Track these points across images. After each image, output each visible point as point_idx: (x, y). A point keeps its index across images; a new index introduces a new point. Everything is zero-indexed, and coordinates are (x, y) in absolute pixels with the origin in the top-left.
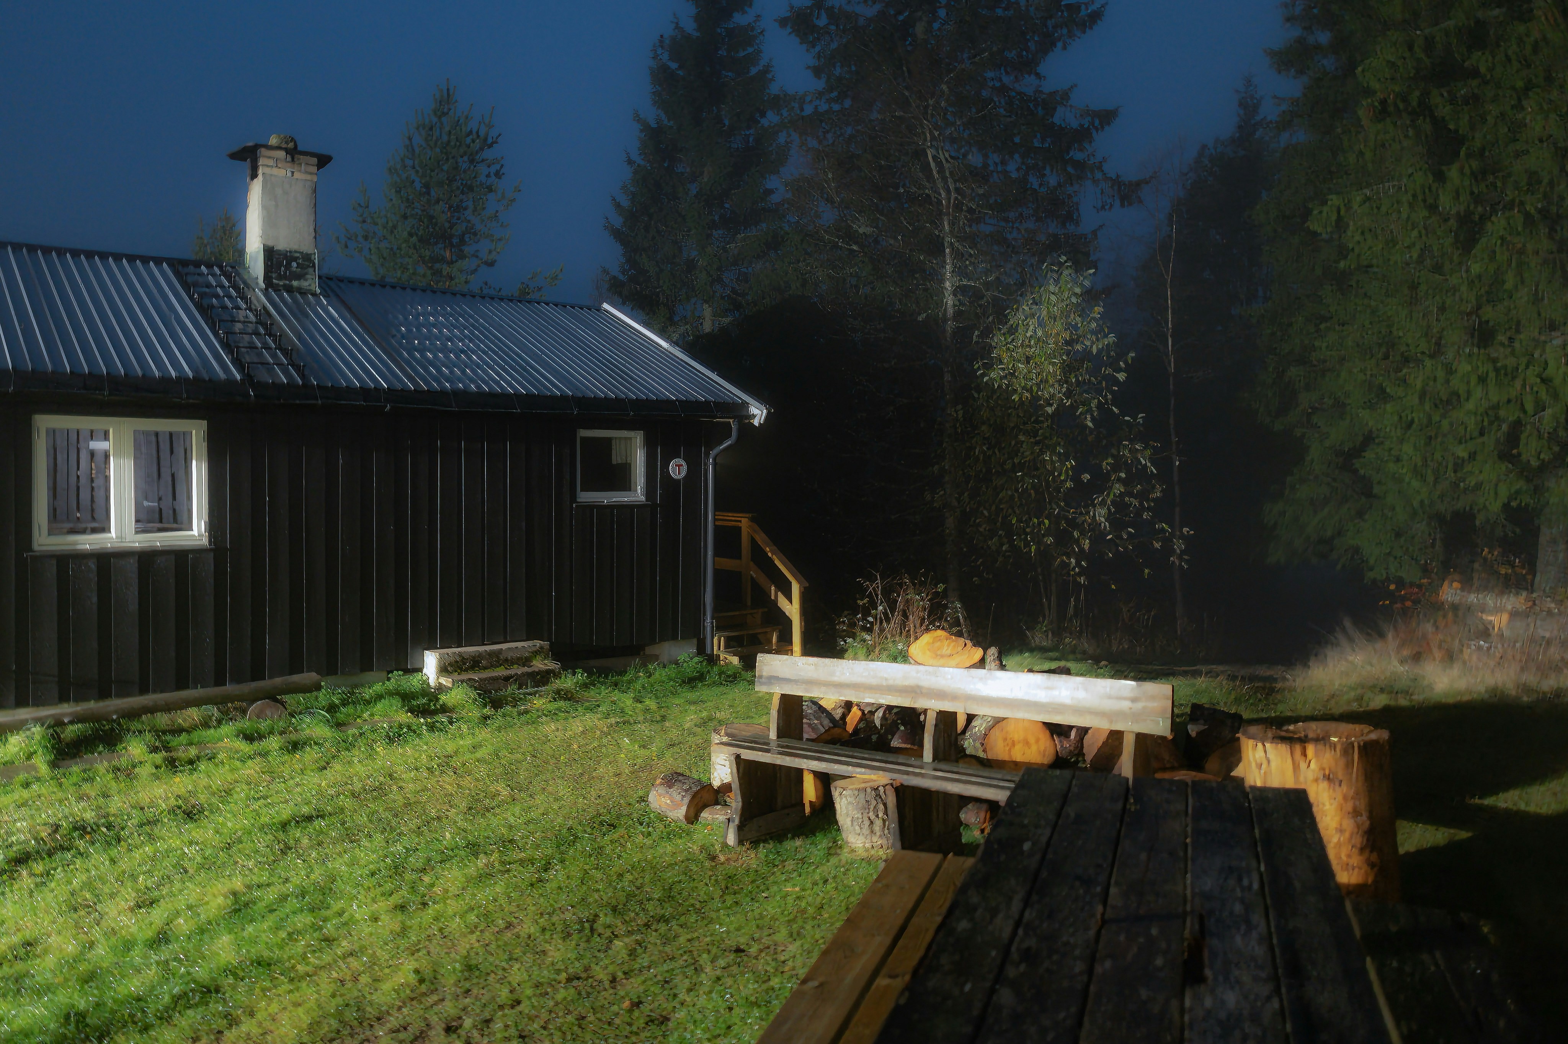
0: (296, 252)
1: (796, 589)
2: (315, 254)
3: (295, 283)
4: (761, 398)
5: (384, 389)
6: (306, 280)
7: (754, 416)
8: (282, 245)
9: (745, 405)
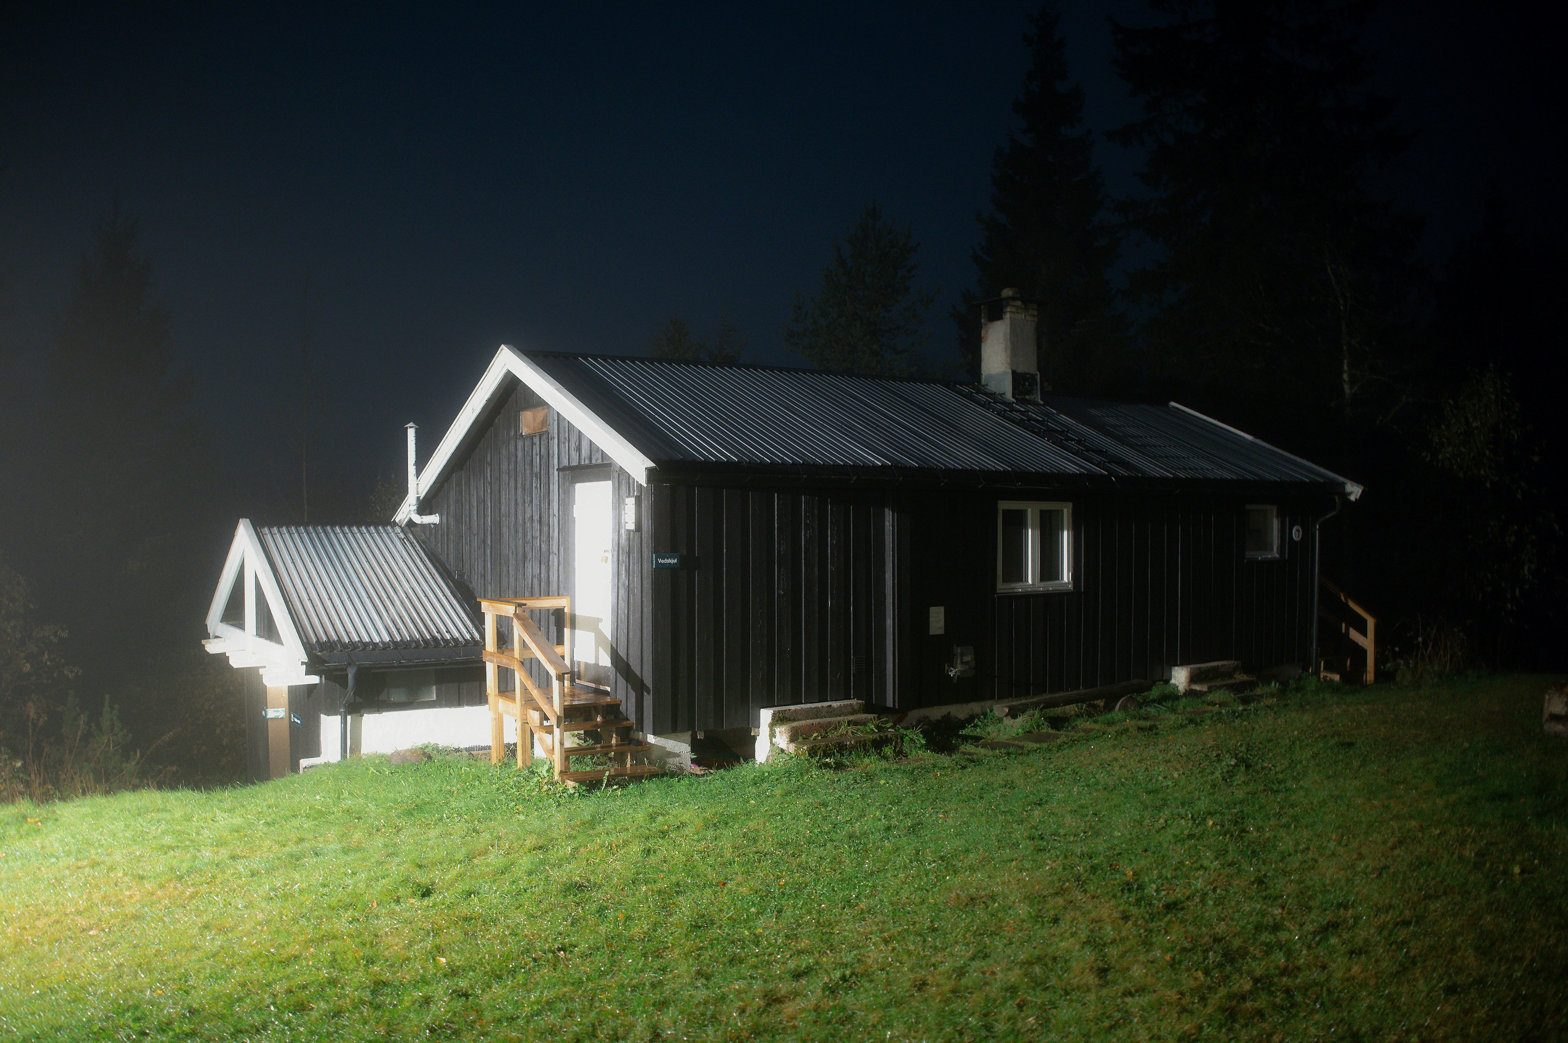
0: (1028, 374)
1: (1371, 623)
2: (1037, 374)
3: (1027, 397)
4: (1357, 480)
5: (1171, 478)
6: (1033, 394)
7: (1350, 494)
8: (1020, 369)
9: (1343, 485)
